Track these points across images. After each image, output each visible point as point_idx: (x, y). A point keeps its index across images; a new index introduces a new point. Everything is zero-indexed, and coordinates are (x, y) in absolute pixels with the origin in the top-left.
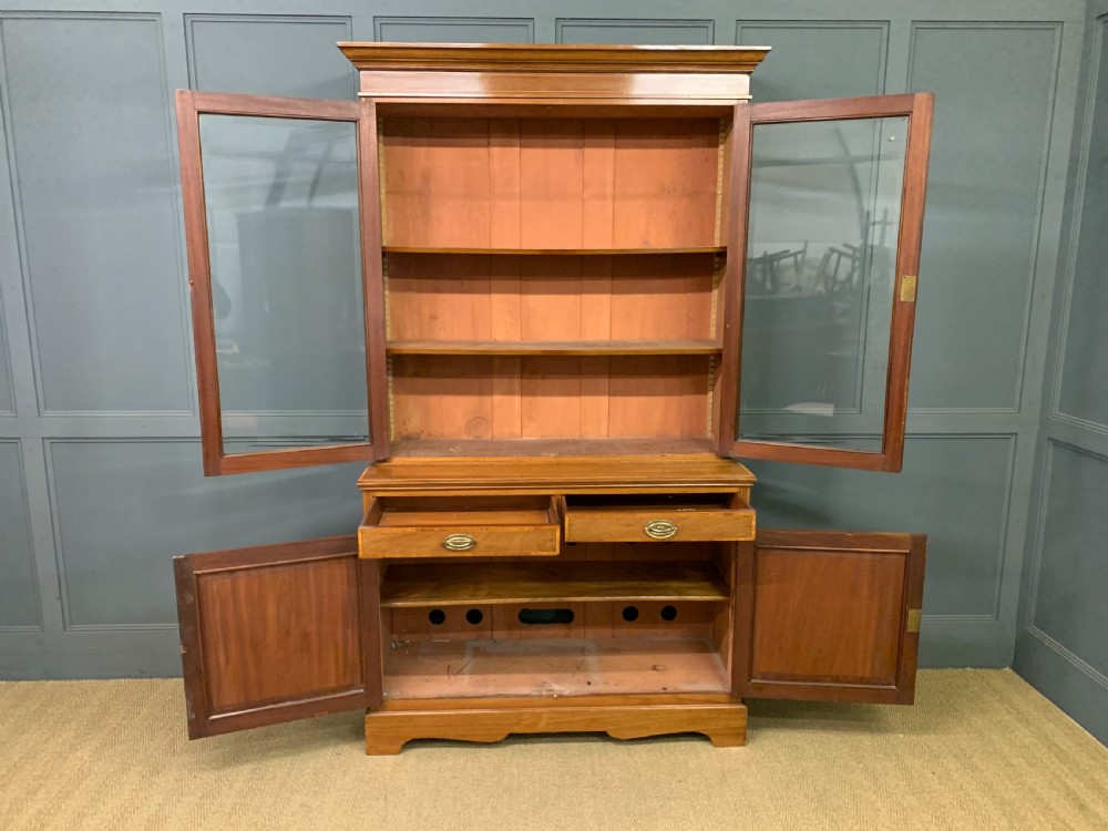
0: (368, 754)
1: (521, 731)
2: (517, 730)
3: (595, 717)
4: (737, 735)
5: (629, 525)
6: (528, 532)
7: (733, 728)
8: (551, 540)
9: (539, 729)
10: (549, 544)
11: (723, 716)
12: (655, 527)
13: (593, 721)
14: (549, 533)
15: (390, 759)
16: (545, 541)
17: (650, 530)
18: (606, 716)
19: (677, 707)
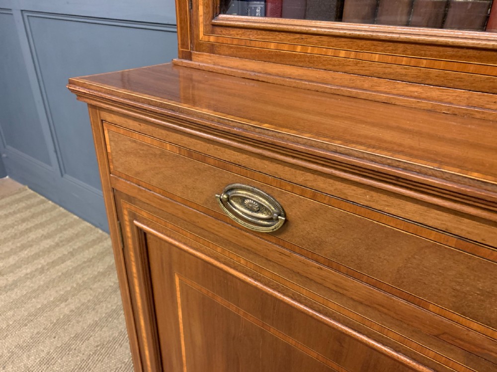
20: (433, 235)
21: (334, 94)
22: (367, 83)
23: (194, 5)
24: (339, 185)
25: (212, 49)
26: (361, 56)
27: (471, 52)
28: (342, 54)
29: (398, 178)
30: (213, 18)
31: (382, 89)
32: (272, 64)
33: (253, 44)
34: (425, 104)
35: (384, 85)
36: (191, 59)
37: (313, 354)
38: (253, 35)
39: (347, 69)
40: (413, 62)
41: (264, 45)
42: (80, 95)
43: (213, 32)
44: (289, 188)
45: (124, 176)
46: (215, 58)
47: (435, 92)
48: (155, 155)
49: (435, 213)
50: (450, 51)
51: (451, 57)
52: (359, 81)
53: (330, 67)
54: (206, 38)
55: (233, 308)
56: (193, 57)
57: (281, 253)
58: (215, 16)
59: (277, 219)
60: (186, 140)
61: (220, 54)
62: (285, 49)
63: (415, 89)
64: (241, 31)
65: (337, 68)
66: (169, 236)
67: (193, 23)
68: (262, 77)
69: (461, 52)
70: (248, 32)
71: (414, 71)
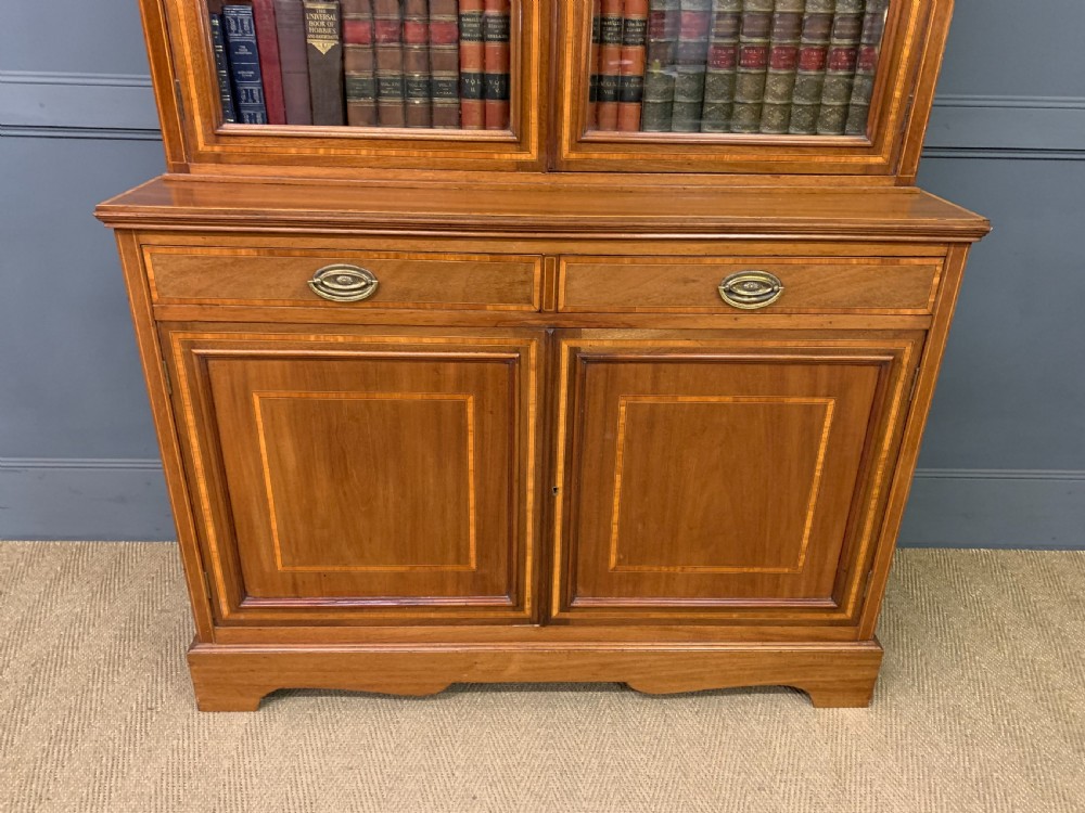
0: (201, 708)
1: (474, 680)
2: (465, 677)
3: (608, 660)
4: (858, 690)
5: (686, 281)
6: (481, 265)
7: (852, 681)
8: (523, 283)
9: (506, 676)
10: (519, 291)
11: (839, 662)
12: (741, 285)
13: (604, 666)
14: (521, 269)
15: (240, 720)
16: (512, 284)
17: (730, 292)
18: (629, 659)
19: (758, 647)
20: (477, 258)
21: (364, 187)
22: (390, 174)
23: (188, 116)
24: (413, 242)
25: (218, 159)
26: (380, 153)
27: (460, 144)
28: (364, 152)
29: (450, 225)
30: (218, 128)
31: (403, 177)
32: (295, 167)
33: (270, 150)
34: (440, 185)
35: (405, 174)
36: (189, 172)
37: (418, 396)
38: (270, 143)
39: (371, 164)
40: (422, 154)
41: (284, 150)
42: (107, 220)
43: (217, 142)
44: (376, 256)
45: (176, 301)
46: (224, 168)
47: (444, 175)
48: (226, 265)
49: (475, 243)
50: (445, 145)
51: (448, 148)
52: (384, 173)
53: (355, 164)
54: (208, 149)
55: (332, 396)
56: (191, 169)
57: (377, 314)
58: (219, 125)
59: (372, 284)
60: (266, 241)
61: (229, 163)
62: (307, 152)
63: (430, 174)
64: (253, 139)
65: (362, 164)
66: (247, 349)
67: (189, 134)
68: (288, 180)
69: (453, 144)
70: (263, 140)
71: (424, 160)
